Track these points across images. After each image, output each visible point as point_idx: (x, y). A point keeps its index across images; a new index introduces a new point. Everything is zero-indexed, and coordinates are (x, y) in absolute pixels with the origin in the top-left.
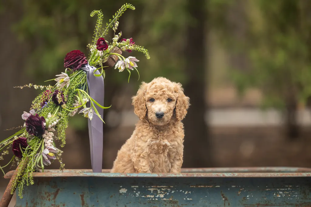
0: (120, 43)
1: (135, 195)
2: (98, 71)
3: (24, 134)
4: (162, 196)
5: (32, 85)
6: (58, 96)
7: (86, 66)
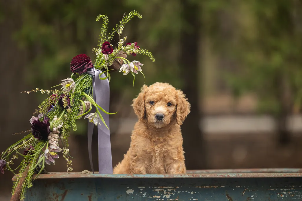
0: (125, 47)
1: (142, 196)
2: (103, 74)
4: (168, 196)
5: (38, 90)
6: (64, 100)
7: (92, 70)
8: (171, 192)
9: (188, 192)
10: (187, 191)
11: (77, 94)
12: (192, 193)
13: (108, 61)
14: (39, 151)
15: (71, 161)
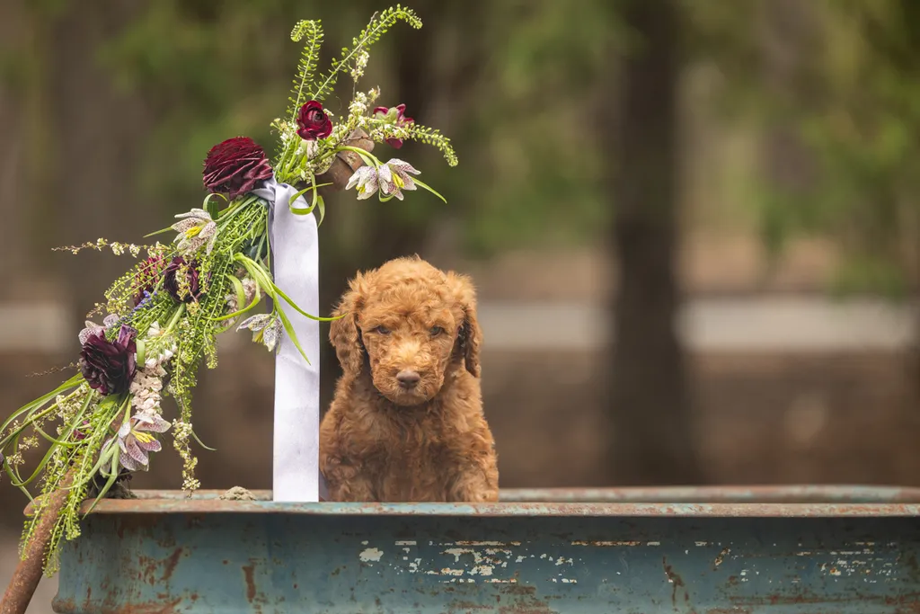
0: (368, 118)
1: (407, 568)
2: (301, 198)
4: (487, 571)
5: (104, 244)
6: (179, 276)
7: (268, 185)
8: (495, 558)
9: (548, 558)
10: (544, 555)
11: (220, 259)
12: (560, 562)
13: (316, 159)
14: (103, 429)
15: (195, 459)
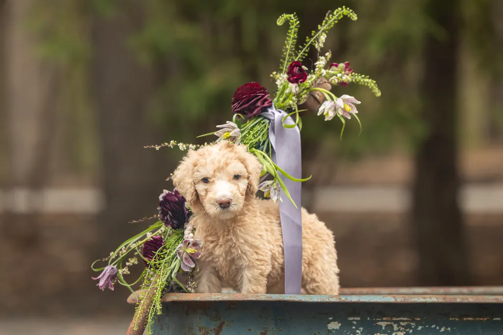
0: (327, 71)
1: (355, 333)
2: (289, 117)
3: (163, 229)
5: (175, 144)
7: (270, 110)
9: (436, 327)
10: (434, 326)
12: (443, 330)
13: (298, 96)
